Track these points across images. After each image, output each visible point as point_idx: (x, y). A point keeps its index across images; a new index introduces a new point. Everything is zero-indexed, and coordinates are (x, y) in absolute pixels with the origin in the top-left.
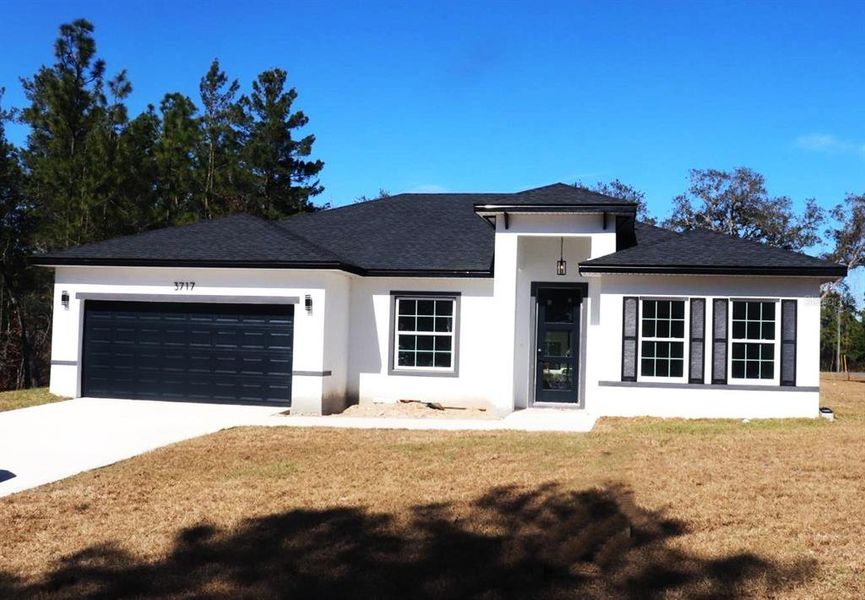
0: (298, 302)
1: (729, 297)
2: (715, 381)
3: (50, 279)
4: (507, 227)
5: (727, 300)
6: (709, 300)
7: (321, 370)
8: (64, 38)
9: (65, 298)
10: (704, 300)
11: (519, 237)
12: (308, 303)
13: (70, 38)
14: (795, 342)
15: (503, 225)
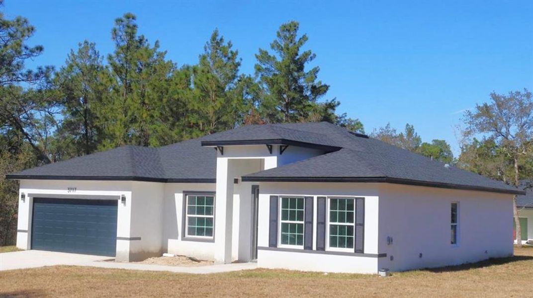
0: (120, 199)
1: (326, 196)
2: (318, 249)
3: (18, 186)
4: (222, 154)
5: (325, 198)
6: (315, 197)
7: (129, 237)
8: (117, 27)
9: (23, 196)
10: (312, 198)
11: (229, 160)
12: (124, 199)
13: (121, 26)
14: (363, 225)
15: (221, 154)
